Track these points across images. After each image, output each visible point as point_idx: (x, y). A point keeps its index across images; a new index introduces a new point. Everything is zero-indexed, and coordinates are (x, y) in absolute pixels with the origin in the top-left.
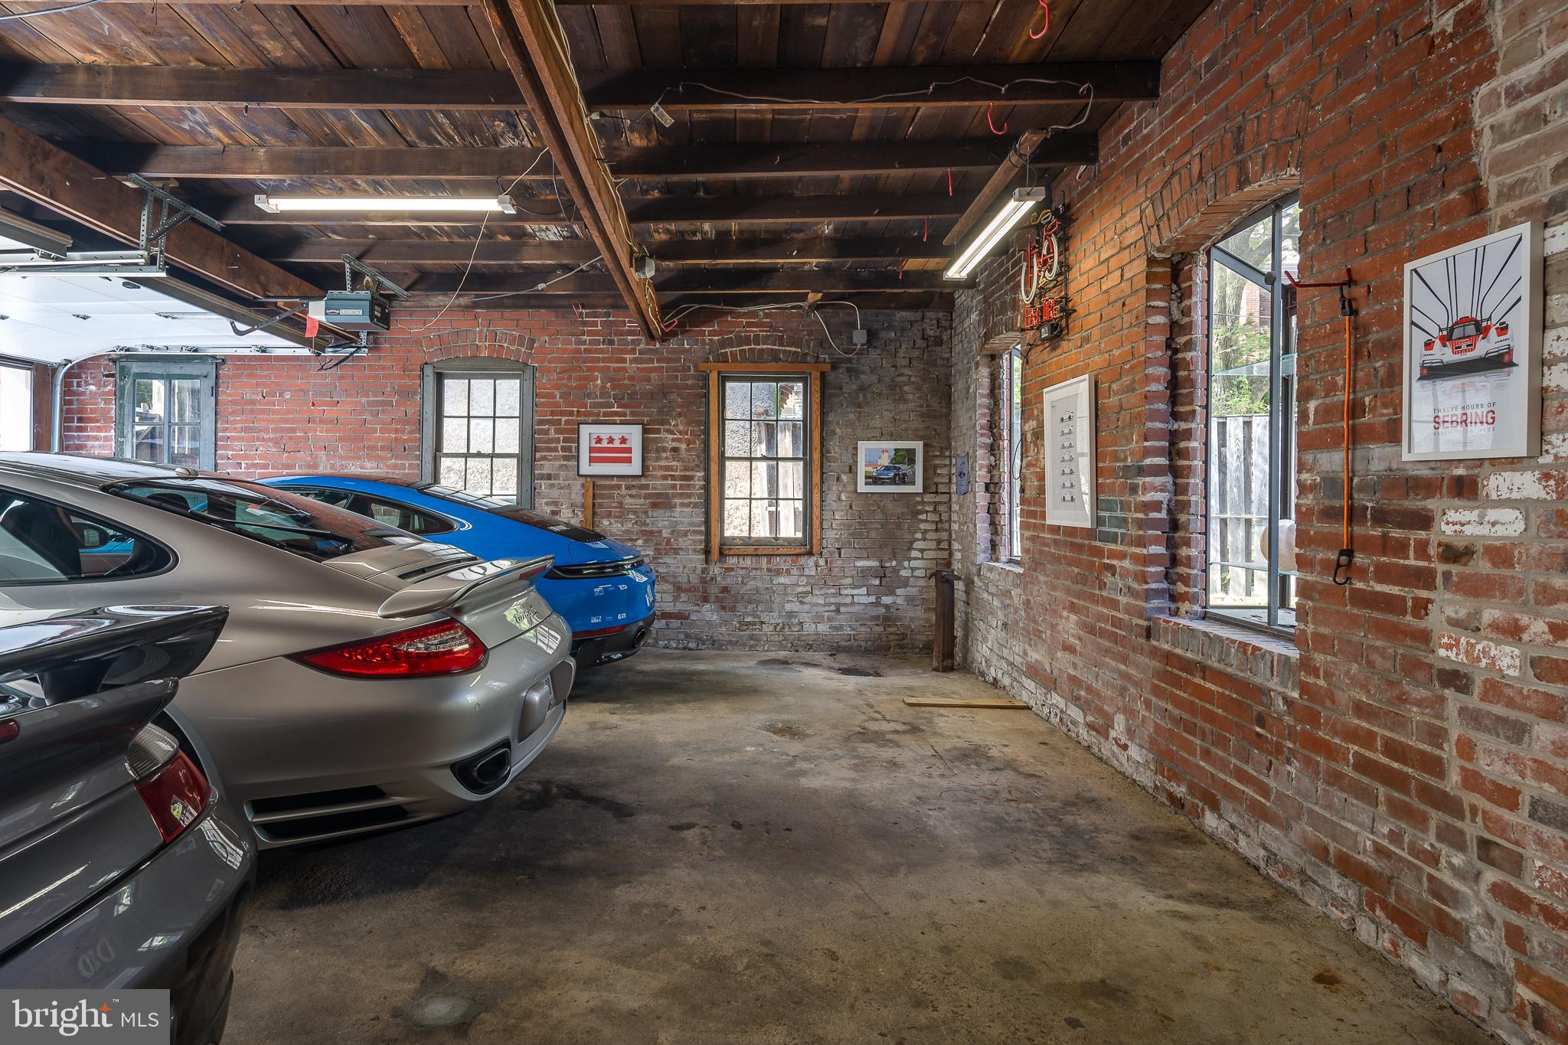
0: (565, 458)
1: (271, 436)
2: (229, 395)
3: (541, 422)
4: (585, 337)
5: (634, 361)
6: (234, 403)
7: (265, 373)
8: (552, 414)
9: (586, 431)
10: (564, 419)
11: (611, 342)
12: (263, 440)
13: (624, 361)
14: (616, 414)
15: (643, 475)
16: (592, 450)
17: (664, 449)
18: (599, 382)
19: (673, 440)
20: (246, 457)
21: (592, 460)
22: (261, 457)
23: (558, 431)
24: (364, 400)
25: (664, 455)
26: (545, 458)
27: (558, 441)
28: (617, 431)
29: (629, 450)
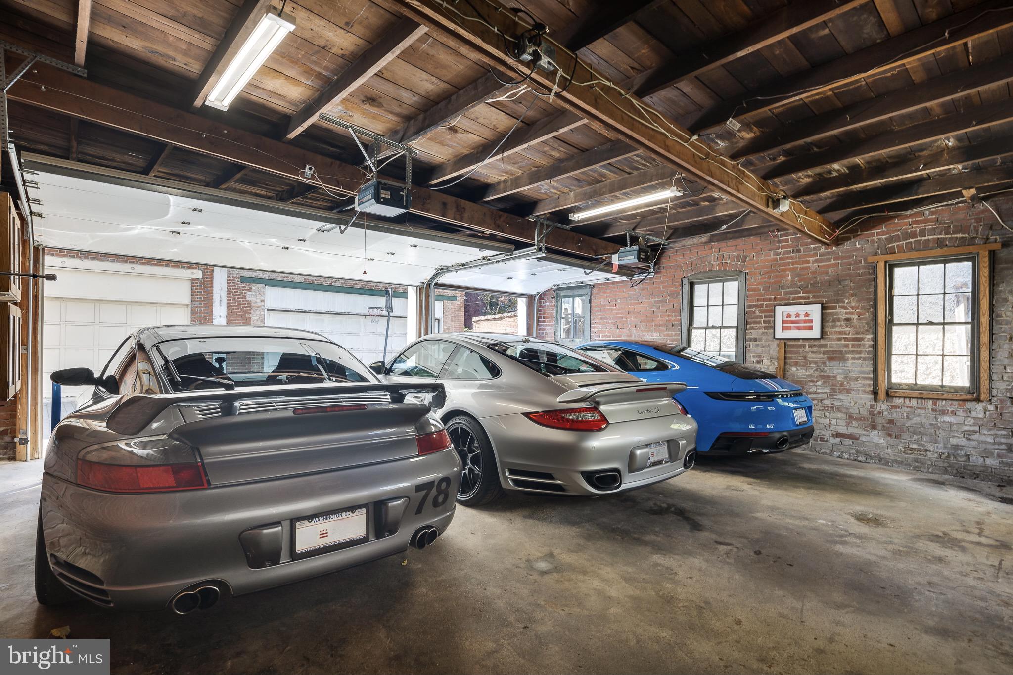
0: (766, 328)
1: (612, 321)
2: (596, 303)
3: (750, 306)
4: (780, 250)
5: (816, 261)
6: (598, 306)
7: (609, 291)
8: (757, 301)
9: (779, 310)
10: (765, 303)
11: (799, 251)
12: (609, 323)
13: (808, 262)
14: (802, 298)
15: (822, 338)
16: (784, 322)
17: (839, 320)
18: (790, 278)
19: (846, 313)
20: (602, 332)
21: (783, 329)
22: (608, 332)
23: (761, 311)
24: (653, 300)
25: (839, 324)
26: (753, 328)
27: (761, 317)
28: (802, 309)
29: (811, 321)
